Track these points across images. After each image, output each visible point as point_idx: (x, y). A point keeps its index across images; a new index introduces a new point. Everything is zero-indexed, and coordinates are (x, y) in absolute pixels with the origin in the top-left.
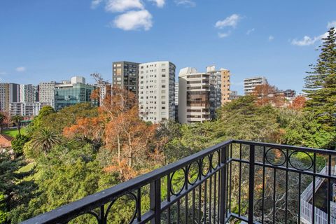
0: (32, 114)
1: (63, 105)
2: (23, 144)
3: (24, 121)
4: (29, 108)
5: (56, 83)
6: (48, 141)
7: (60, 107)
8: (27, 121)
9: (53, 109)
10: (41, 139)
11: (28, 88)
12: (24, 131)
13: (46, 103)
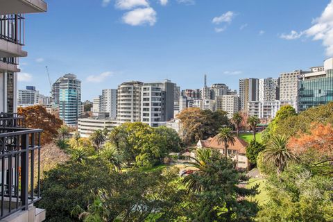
0: (270, 116)
1: (310, 104)
2: (257, 153)
3: (261, 124)
4: (267, 109)
5: (301, 73)
6: (281, 154)
7: (305, 107)
8: (264, 124)
9: (294, 111)
10: (273, 150)
11: (268, 82)
12: (260, 138)
13: (287, 102)
